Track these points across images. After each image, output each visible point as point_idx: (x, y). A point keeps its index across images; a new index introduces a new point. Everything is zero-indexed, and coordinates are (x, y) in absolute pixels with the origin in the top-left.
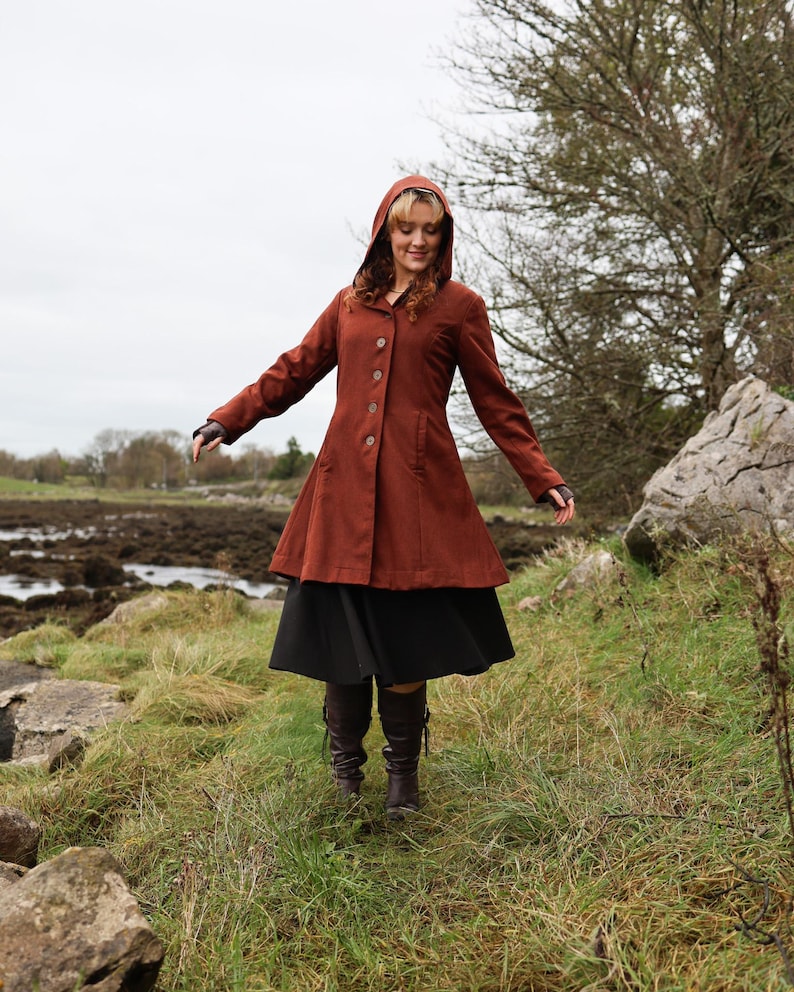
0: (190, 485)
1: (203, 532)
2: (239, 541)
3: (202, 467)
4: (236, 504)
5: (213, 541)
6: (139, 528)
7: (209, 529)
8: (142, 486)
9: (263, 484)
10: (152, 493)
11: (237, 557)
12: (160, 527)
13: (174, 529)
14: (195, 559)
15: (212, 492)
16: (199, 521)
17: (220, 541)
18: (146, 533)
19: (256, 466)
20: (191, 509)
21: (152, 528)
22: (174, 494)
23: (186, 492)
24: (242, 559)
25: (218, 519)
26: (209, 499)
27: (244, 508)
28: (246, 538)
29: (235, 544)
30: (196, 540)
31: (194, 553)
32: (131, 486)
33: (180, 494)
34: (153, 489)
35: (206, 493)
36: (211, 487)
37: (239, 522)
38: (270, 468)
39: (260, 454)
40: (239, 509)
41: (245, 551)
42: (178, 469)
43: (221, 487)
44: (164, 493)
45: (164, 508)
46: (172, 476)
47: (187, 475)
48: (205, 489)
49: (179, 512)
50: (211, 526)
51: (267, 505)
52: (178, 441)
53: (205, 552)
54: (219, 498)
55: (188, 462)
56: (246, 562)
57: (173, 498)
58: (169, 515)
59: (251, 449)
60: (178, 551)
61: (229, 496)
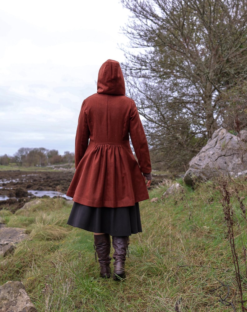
0: (48, 165)
1: (53, 180)
2: (64, 182)
3: (52, 159)
4: (63, 171)
5: (56, 182)
6: (33, 179)
8: (34, 166)
9: (71, 164)
10: (36, 168)
12: (39, 178)
13: (44, 179)
14: (51, 188)
15: (55, 167)
16: (52, 176)
17: (58, 182)
18: (35, 180)
19: (69, 159)
20: (49, 172)
21: (37, 179)
23: (47, 167)
24: (65, 188)
26: (55, 169)
27: (66, 172)
28: (66, 181)
30: (51, 182)
31: (50, 186)
32: (30, 166)
33: (45, 168)
34: (37, 166)
36: (55, 165)
37: (64, 176)
39: (70, 155)
42: (45, 160)
43: (58, 165)
44: (40, 168)
45: (41, 172)
46: (43, 162)
47: (47, 162)
48: (53, 166)
49: (46, 174)
50: (55, 178)
51: (73, 171)
52: (45, 151)
53: (53, 186)
54: (57, 169)
55: (48, 158)
56: (66, 189)
57: (43, 169)
58: (42, 175)
59: (67, 153)
60: (45, 186)
61: (61, 168)
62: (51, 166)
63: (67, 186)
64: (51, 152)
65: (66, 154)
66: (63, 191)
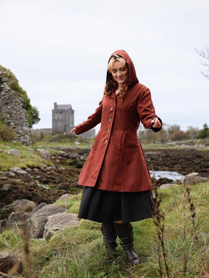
0: (169, 142)
1: (172, 158)
2: (182, 161)
3: (173, 135)
4: (185, 148)
5: (173, 161)
6: (150, 157)
7: (174, 157)
8: (153, 142)
9: (195, 140)
10: (156, 145)
11: (182, 167)
12: (158, 157)
13: (162, 157)
14: (167, 168)
15: (177, 144)
16: (171, 154)
17: (176, 161)
18: (152, 159)
19: (192, 134)
20: (169, 150)
21: (155, 157)
22: (163, 145)
23: (168, 144)
24: (183, 168)
25: (178, 153)
26: (176, 146)
27: (188, 150)
28: (185, 160)
29: (181, 163)
30: (168, 161)
31: (167, 166)
32: (149, 142)
33: (166, 145)
34: (156, 143)
35: (175, 144)
36: (177, 142)
37: (185, 155)
38: (198, 135)
39: (194, 130)
40: (186, 150)
41: (184, 165)
42: (165, 136)
43: (180, 142)
44: (160, 145)
45: (160, 150)
46: (163, 139)
47: (168, 138)
48: (174, 143)
49: (165, 151)
50: (175, 156)
51: (196, 148)
52: (165, 126)
53: (171, 165)
54: (179, 146)
55: (168, 134)
56: (185, 169)
57: (163, 146)
58: (161, 153)
59: (191, 128)
60: (161, 165)
61: (183, 145)
62: (172, 143)
63: (186, 166)
64: (172, 127)
65: (189, 129)
66: (180, 172)
